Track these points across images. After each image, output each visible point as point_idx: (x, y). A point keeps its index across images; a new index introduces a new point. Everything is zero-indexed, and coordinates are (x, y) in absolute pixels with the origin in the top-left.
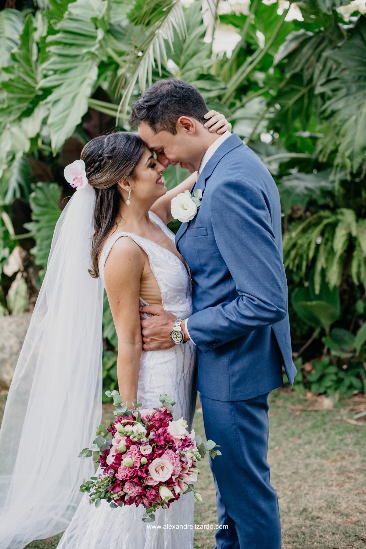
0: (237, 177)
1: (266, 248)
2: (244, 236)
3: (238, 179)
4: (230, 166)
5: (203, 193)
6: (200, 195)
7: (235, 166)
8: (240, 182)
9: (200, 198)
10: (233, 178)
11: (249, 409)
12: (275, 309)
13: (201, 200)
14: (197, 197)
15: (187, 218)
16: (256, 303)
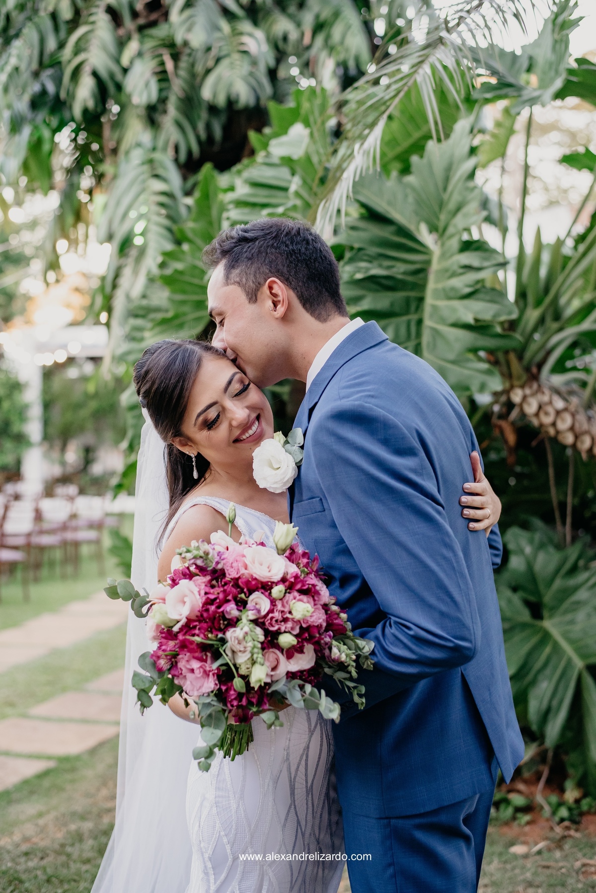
0: (356, 400)
1: (422, 527)
2: (377, 509)
3: (356, 403)
4: (348, 381)
5: (305, 435)
6: (300, 439)
7: (357, 381)
8: (360, 409)
9: (301, 445)
10: (347, 403)
11: (420, 835)
12: (451, 645)
13: (302, 447)
14: (296, 443)
15: (281, 485)
16: (411, 633)
